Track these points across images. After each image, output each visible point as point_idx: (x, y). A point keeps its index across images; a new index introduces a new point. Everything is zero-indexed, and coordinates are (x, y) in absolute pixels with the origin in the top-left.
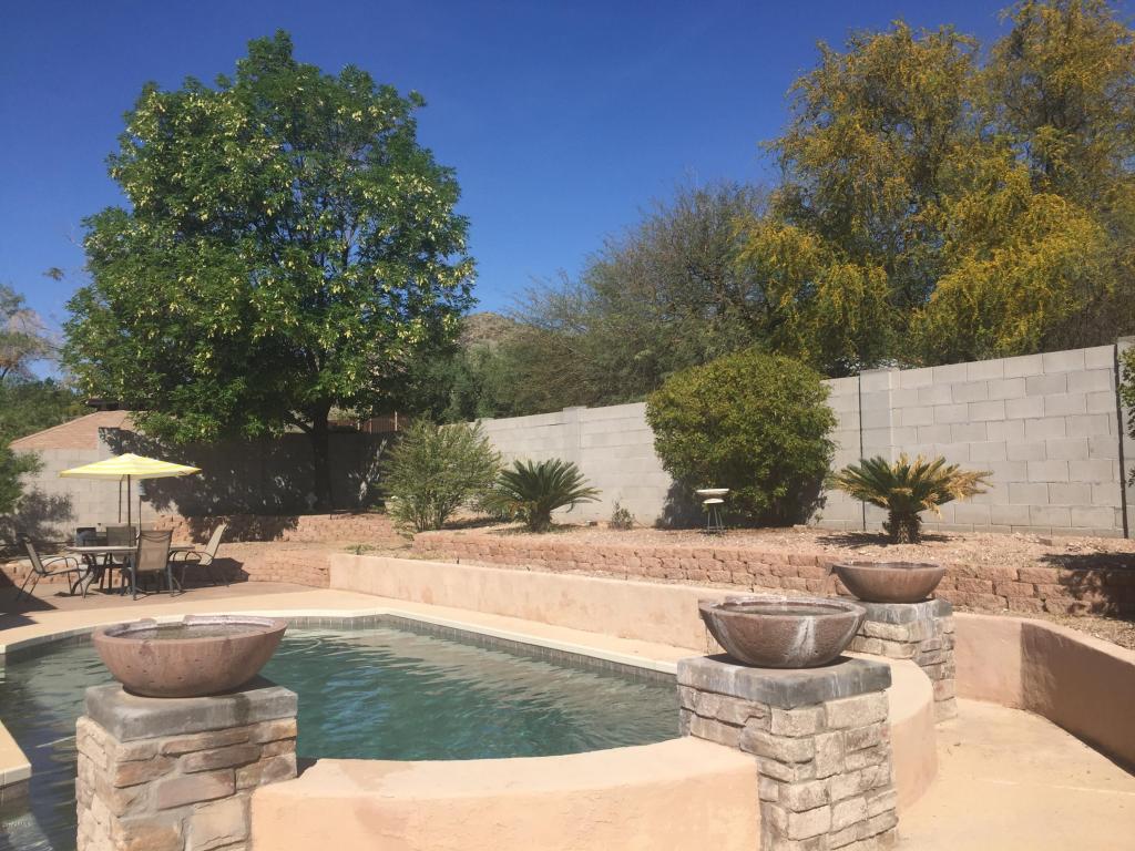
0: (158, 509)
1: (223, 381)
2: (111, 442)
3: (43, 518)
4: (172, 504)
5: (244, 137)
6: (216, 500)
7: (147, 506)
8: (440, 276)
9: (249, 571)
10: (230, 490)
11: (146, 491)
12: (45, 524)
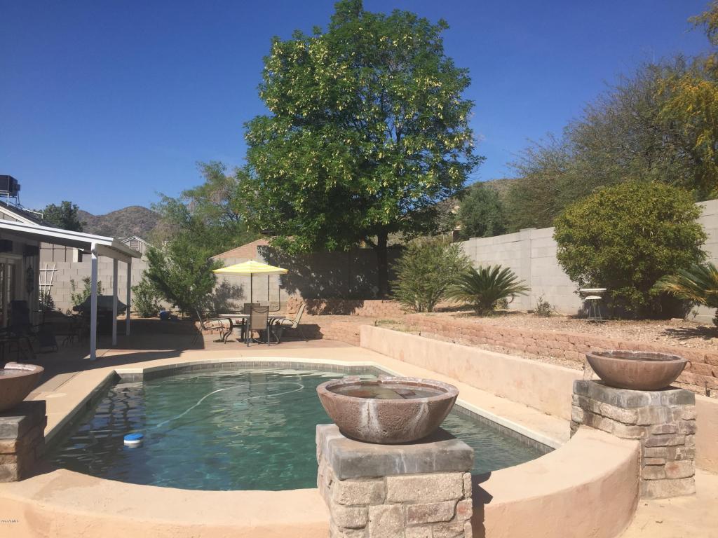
0: (289, 293)
1: (313, 215)
2: (264, 255)
3: (229, 297)
4: (297, 291)
5: (327, 62)
6: (322, 289)
7: (283, 291)
8: (446, 142)
9: (323, 333)
10: (331, 283)
11: (283, 283)
12: (230, 301)
